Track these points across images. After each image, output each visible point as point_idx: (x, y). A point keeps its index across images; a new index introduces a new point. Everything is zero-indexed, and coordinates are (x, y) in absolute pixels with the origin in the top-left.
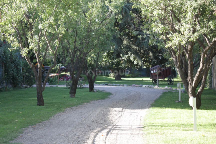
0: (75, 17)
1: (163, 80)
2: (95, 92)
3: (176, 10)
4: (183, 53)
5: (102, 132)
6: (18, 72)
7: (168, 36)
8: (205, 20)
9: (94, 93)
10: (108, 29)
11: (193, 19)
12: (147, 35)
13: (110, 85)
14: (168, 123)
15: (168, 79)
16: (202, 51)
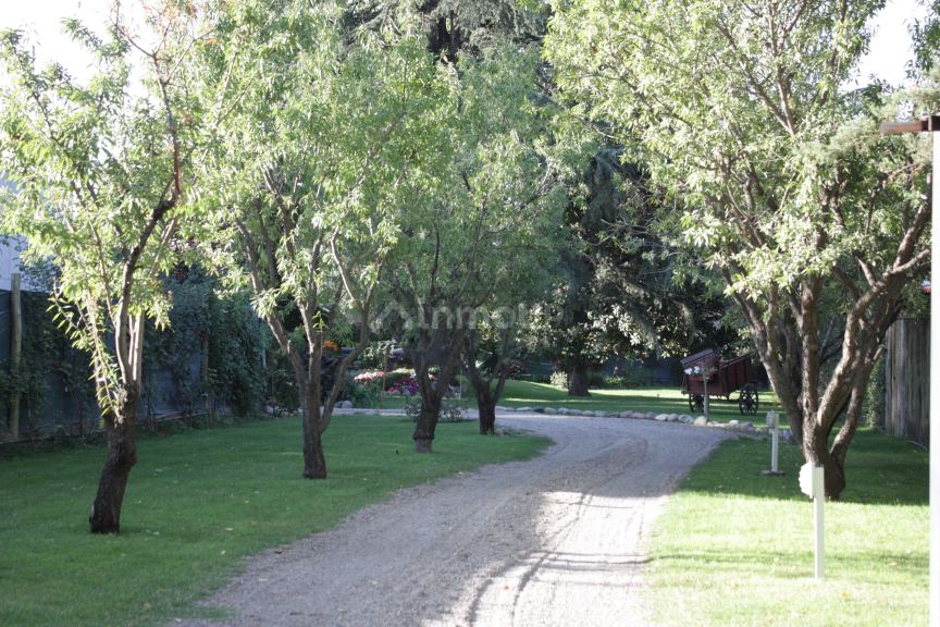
0: (432, 191)
1: (724, 398)
2: (498, 434)
3: (764, 170)
4: (788, 311)
5: (507, 574)
6: (252, 367)
7: (734, 257)
8: (860, 205)
9: (495, 438)
10: (543, 231)
11: (820, 201)
12: (671, 251)
13: (550, 413)
14: (729, 546)
15: (741, 397)
16: (850, 307)
